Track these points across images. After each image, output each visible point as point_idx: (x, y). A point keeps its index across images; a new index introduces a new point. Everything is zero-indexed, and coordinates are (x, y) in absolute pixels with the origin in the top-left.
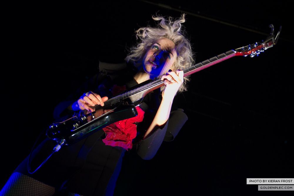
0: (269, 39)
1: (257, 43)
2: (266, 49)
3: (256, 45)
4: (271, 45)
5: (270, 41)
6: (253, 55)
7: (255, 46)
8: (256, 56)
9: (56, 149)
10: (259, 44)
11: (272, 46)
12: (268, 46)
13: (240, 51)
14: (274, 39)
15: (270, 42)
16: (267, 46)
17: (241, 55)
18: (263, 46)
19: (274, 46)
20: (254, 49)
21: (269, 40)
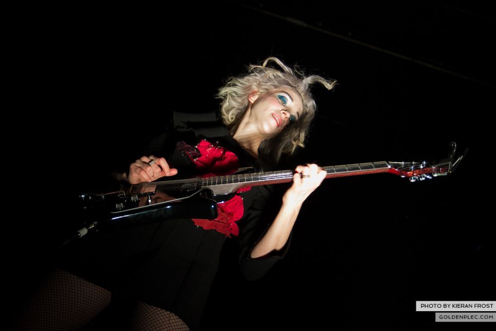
0: (444, 162)
1: (425, 163)
2: (435, 175)
3: (423, 165)
4: (444, 172)
5: (445, 165)
6: (414, 179)
7: (422, 167)
8: (418, 182)
9: (79, 233)
10: (427, 166)
11: (446, 174)
12: (440, 173)
13: (395, 166)
14: (451, 165)
15: (445, 168)
16: (438, 172)
17: (397, 173)
18: (432, 170)
19: (449, 174)
20: (418, 171)
21: (443, 164)
